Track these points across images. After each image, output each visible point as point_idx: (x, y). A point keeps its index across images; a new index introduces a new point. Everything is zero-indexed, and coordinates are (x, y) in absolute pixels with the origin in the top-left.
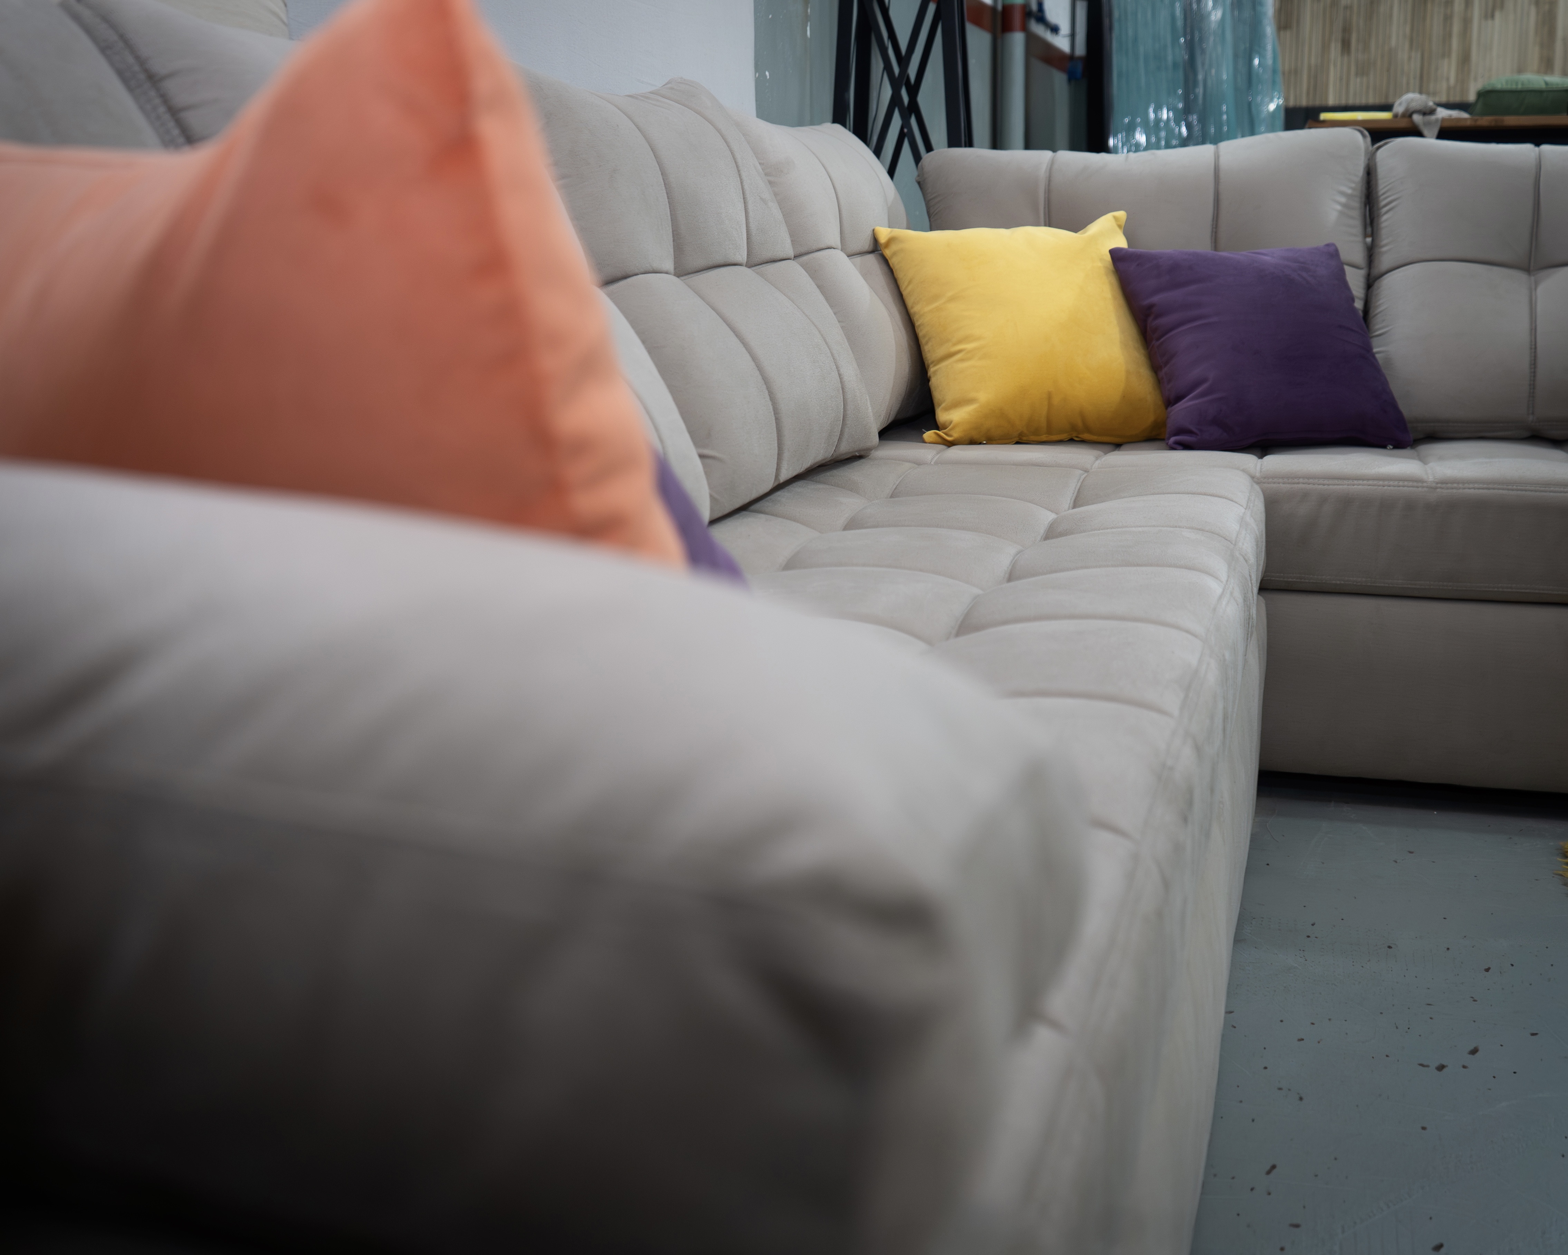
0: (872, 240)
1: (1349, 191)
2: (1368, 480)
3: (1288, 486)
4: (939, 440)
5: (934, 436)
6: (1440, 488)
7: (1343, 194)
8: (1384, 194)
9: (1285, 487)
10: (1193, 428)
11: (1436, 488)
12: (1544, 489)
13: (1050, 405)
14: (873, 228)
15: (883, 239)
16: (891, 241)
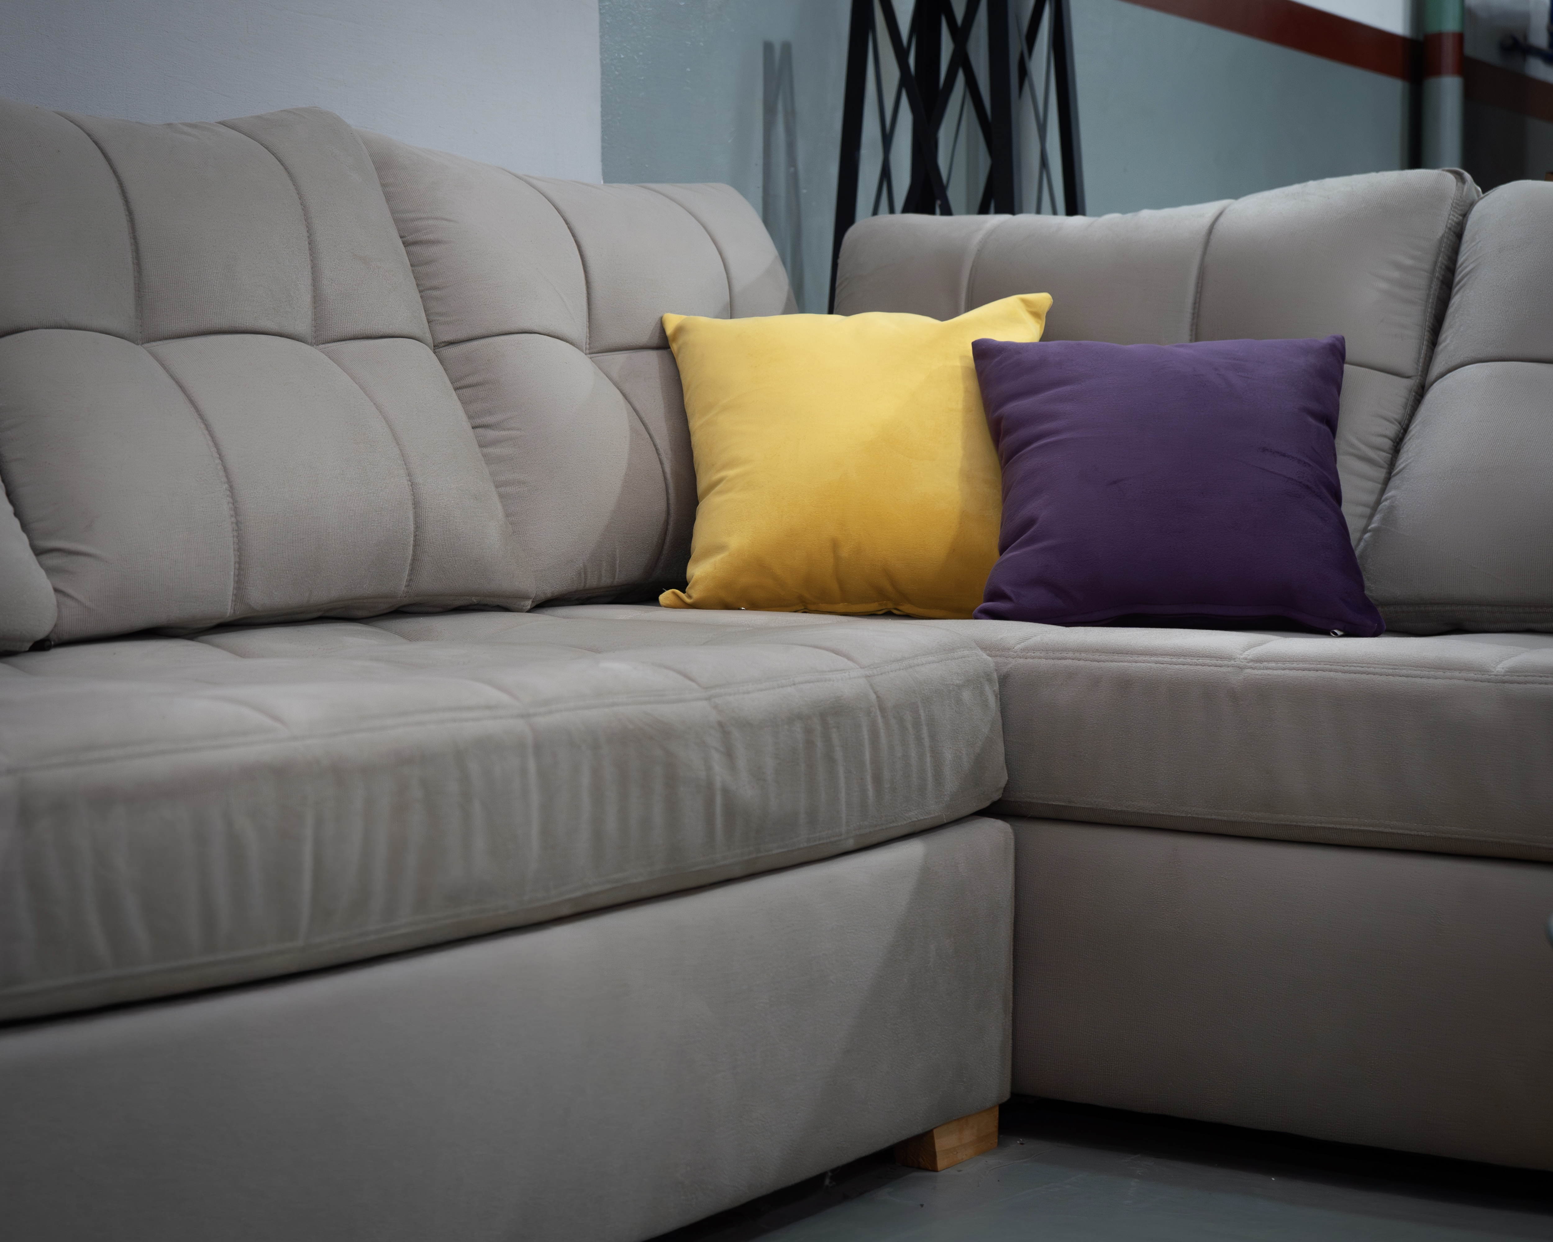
0: (658, 331)
1: (1409, 262)
2: (1156, 655)
3: (1052, 662)
4: (678, 602)
5: (672, 597)
6: (1251, 668)
7: (1398, 266)
8: (1462, 264)
9: (1044, 664)
10: (1008, 590)
11: (1245, 667)
12: (1391, 671)
13: (837, 558)
14: (660, 315)
15: (669, 330)
16: (680, 330)
